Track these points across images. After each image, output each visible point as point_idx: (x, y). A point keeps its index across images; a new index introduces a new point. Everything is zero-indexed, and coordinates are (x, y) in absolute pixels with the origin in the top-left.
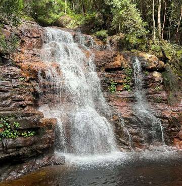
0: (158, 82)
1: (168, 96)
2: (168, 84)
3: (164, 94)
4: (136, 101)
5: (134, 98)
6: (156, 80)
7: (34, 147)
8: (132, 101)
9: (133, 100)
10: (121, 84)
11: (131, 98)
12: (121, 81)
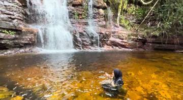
1: (106, 24)
2: (107, 17)
6: (101, 14)
7: (16, 41)
9: (86, 24)
10: (81, 15)
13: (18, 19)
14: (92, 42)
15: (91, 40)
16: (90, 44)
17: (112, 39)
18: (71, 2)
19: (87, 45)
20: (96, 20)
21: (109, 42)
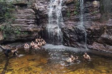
0: (96, 8)
1: (101, 16)
3: (99, 16)
4: (79, 21)
5: (78, 19)
6: (95, 7)
8: (77, 21)
11: (77, 19)
12: (73, 10)
13: (32, 23)
14: (79, 38)
15: (78, 37)
16: (77, 40)
17: (105, 36)
18: (65, 2)
19: (74, 41)
20: (89, 14)
21: (99, 39)
